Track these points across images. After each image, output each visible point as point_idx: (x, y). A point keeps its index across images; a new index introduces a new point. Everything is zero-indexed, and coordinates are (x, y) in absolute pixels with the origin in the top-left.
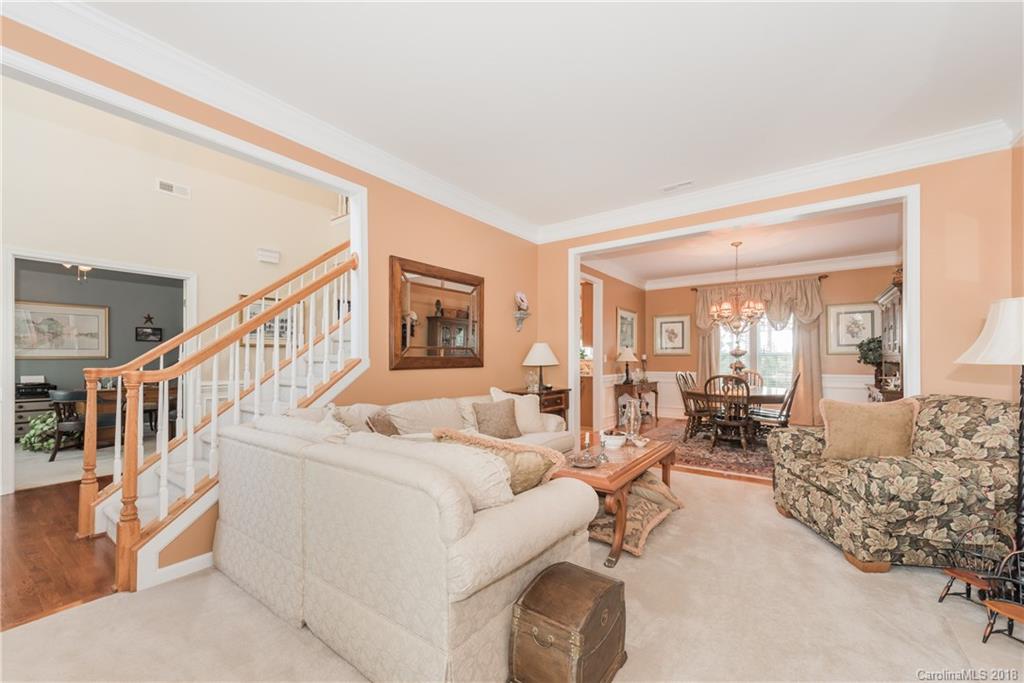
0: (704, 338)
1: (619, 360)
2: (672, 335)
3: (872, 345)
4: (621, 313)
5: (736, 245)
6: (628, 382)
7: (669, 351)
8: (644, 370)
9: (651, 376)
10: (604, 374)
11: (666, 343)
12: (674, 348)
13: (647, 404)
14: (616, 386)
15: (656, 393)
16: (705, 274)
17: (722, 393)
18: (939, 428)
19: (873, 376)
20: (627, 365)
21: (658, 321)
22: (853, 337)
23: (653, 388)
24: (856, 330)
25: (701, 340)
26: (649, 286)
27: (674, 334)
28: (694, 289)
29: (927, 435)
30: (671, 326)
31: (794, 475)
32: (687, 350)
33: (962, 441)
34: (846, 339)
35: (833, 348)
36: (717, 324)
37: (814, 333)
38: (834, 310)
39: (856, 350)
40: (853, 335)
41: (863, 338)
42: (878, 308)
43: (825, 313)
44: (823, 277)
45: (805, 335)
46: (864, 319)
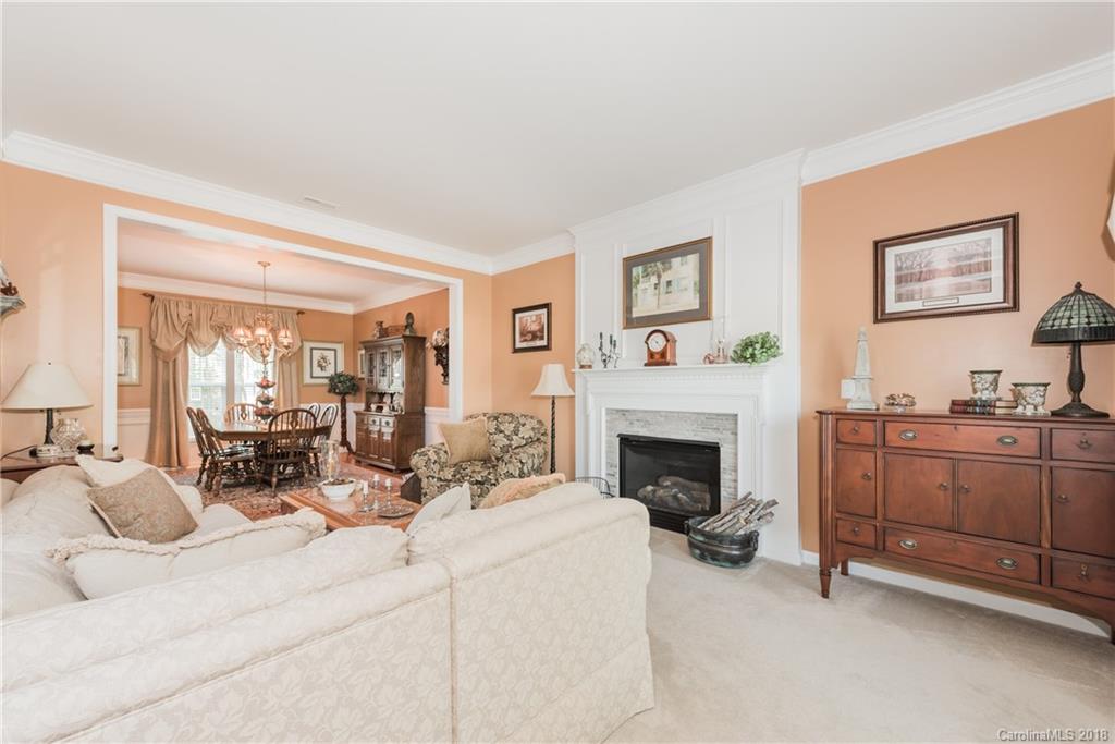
0: (166, 363)
3: (342, 379)
5: (265, 265)
16: (164, 279)
17: (290, 428)
18: (501, 432)
19: (340, 404)
22: (322, 371)
24: (324, 364)
28: (150, 295)
29: (496, 437)
31: (446, 480)
33: (514, 437)
34: (317, 372)
35: (307, 380)
36: (186, 347)
37: (294, 365)
38: (308, 346)
39: (326, 381)
40: (322, 368)
41: (330, 371)
42: (340, 348)
43: (301, 348)
44: (300, 312)
45: (286, 366)
46: (330, 355)
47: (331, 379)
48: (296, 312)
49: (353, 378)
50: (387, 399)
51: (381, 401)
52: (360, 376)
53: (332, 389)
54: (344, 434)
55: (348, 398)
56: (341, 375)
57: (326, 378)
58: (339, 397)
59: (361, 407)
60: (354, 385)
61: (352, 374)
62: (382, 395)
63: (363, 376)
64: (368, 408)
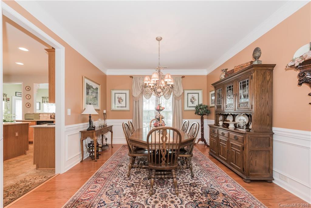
0: (136, 102)
1: (84, 113)
2: (120, 100)
3: (201, 107)
4: (86, 81)
6: (92, 129)
7: (120, 109)
8: (105, 119)
9: (109, 122)
10: (66, 124)
11: (117, 104)
12: (122, 107)
13: (106, 139)
14: (81, 132)
15: (112, 132)
19: (200, 120)
20: (90, 117)
21: (113, 92)
22: (192, 103)
23: (110, 129)
24: (193, 101)
25: (135, 102)
26: (109, 72)
27: (121, 99)
28: (131, 77)
30: (120, 95)
32: (128, 108)
34: (190, 104)
35: (186, 108)
36: (142, 96)
37: (180, 101)
38: (186, 92)
39: (194, 109)
40: (192, 102)
41: (196, 104)
42: (200, 92)
43: (184, 93)
44: (183, 77)
45: (177, 101)
46: (196, 96)
47: (196, 107)
48: (181, 77)
49: (207, 107)
50: (230, 118)
51: (225, 119)
52: (211, 105)
53: (197, 112)
54: (202, 135)
55: (204, 116)
56: (201, 105)
57: (194, 107)
58: (200, 116)
59: (213, 122)
60: (208, 110)
61: (206, 104)
62: (225, 116)
63: (213, 105)
64: (217, 124)
